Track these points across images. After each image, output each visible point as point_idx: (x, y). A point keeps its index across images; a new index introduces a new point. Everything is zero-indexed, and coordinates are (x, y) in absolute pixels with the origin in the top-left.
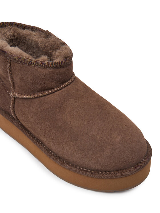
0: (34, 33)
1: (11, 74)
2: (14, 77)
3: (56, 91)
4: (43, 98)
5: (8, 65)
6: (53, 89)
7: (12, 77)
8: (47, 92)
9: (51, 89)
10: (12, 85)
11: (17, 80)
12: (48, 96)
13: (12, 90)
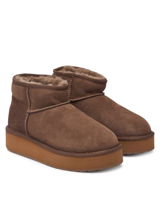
0: (45, 78)
1: (29, 97)
2: (31, 98)
3: (58, 106)
4: (49, 110)
5: (27, 91)
6: (56, 104)
7: (30, 99)
8: (52, 107)
9: (54, 105)
10: (29, 105)
11: (33, 100)
12: (52, 109)
13: (29, 108)
